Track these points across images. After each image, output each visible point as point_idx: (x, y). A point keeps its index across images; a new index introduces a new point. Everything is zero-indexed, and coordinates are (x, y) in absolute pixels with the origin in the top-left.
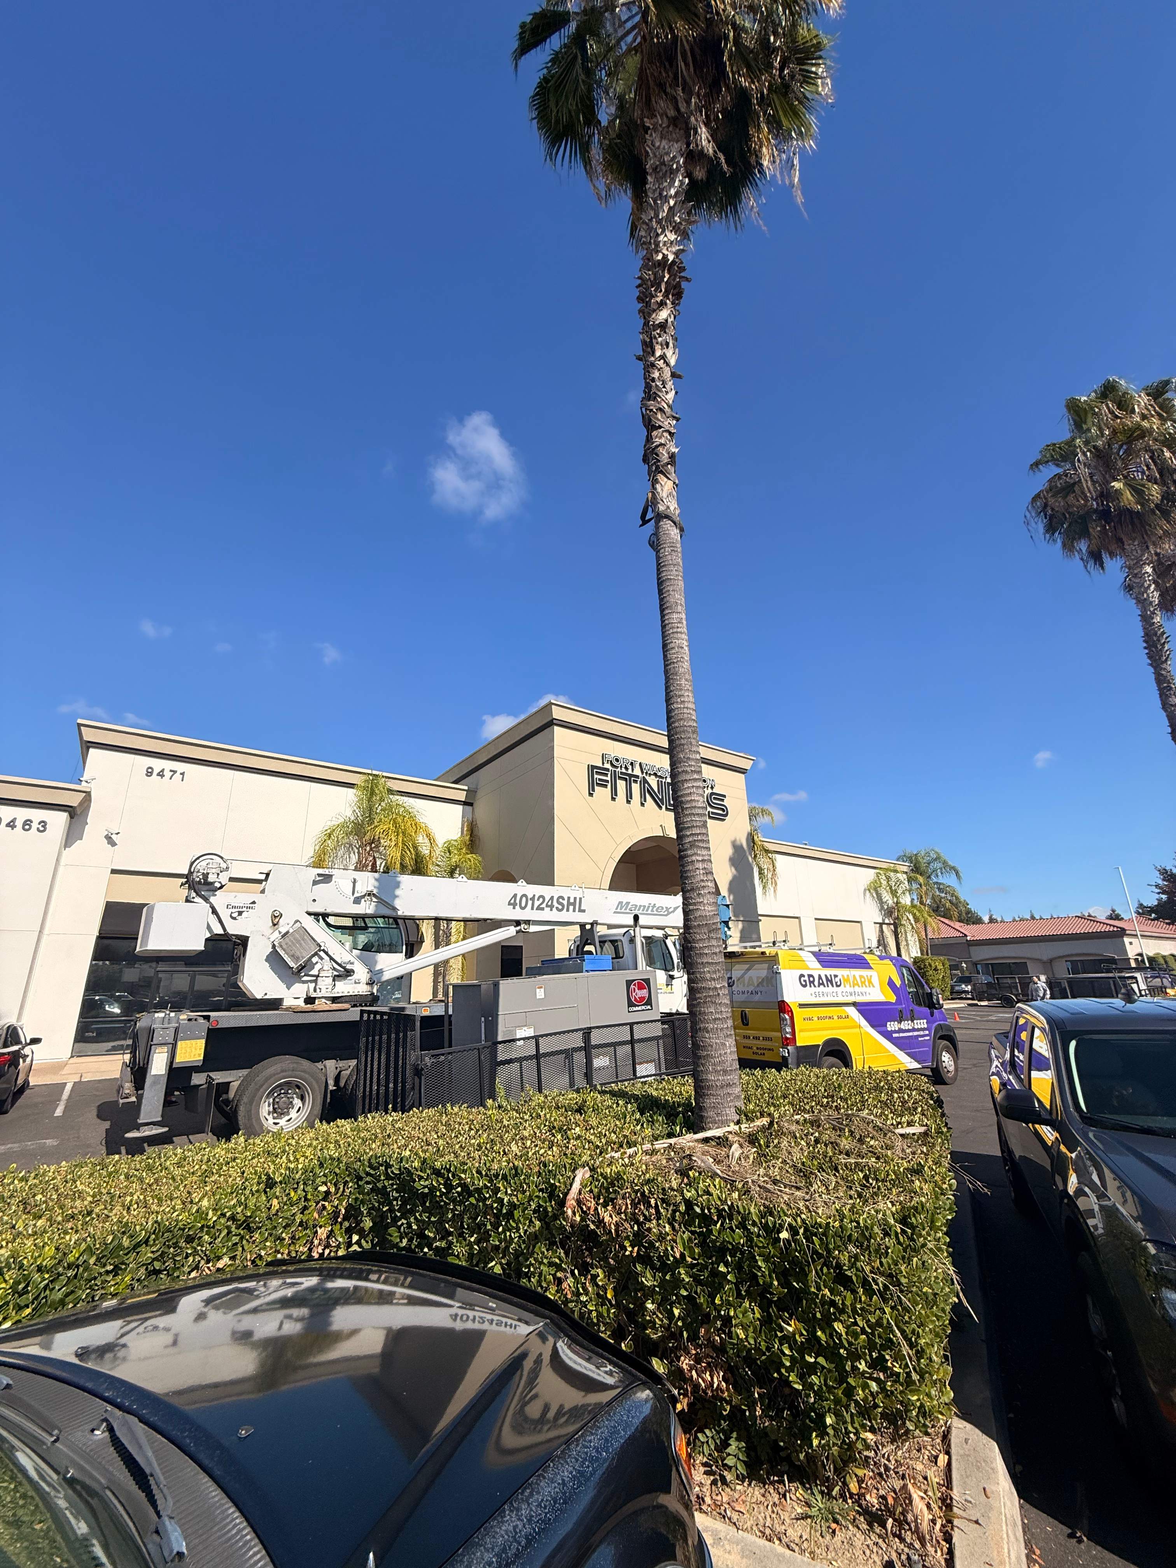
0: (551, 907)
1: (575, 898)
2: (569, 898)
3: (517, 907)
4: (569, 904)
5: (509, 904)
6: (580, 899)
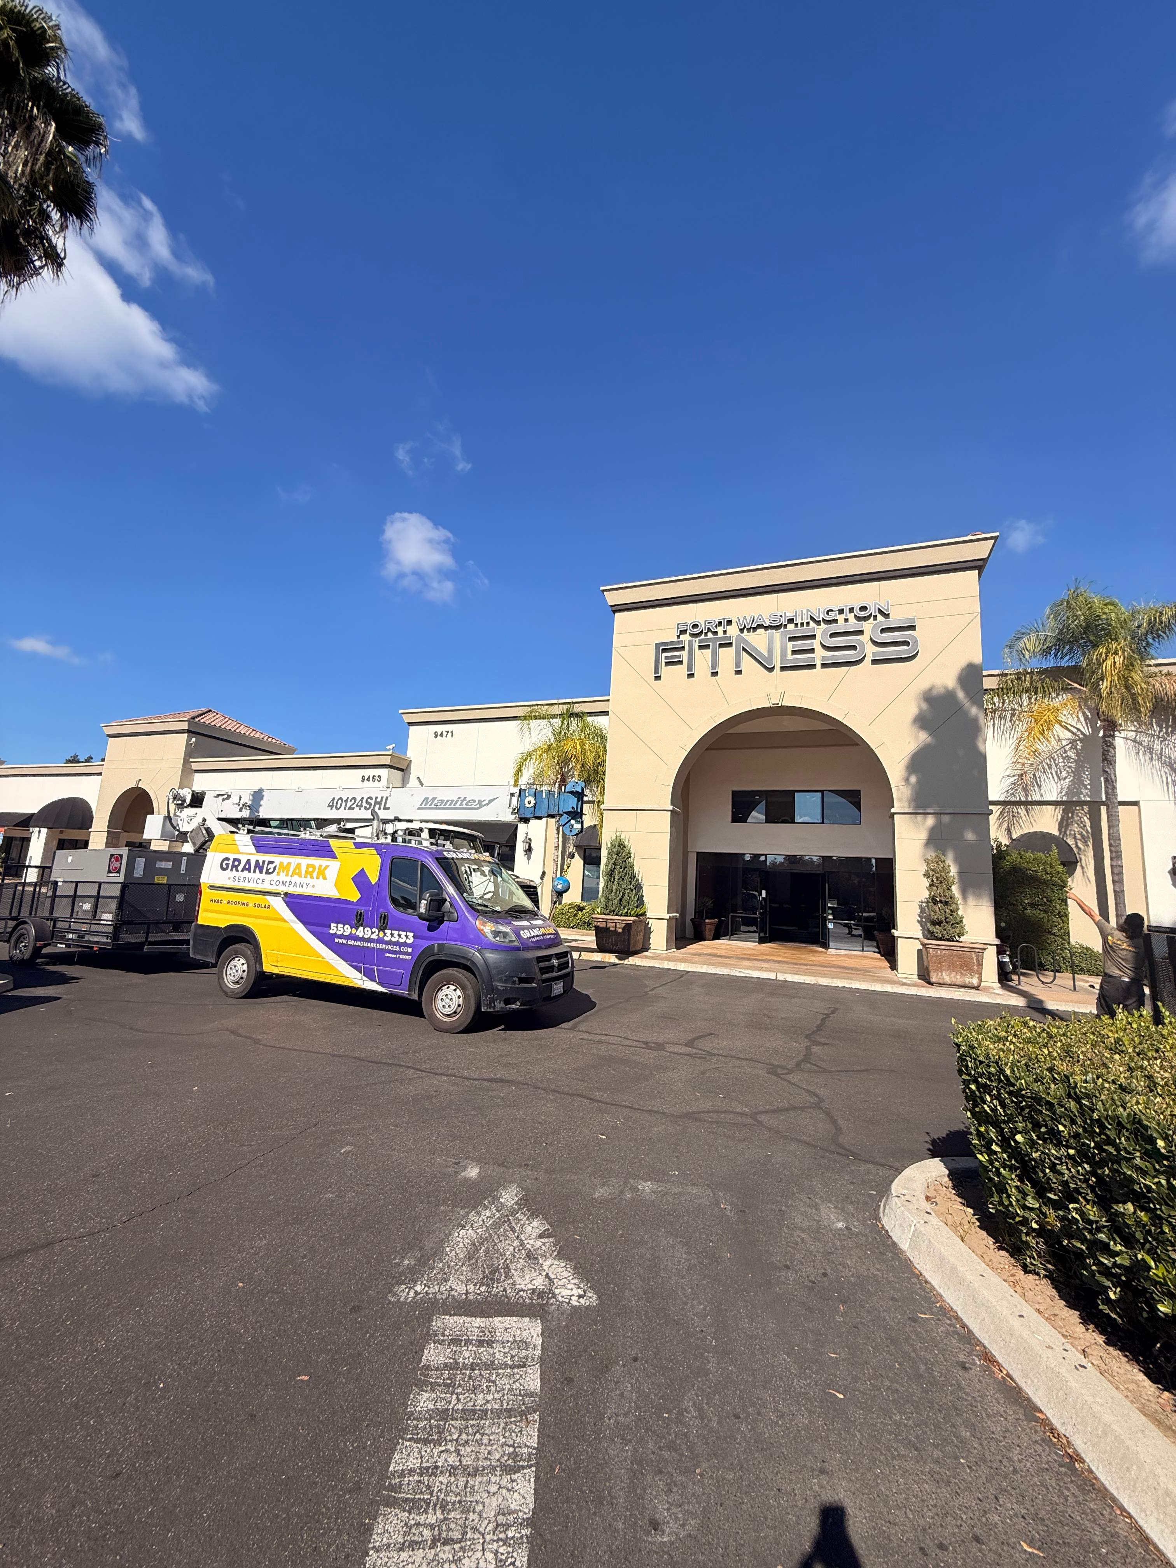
0: (360, 807)
1: (382, 798)
2: (376, 798)
3: (334, 808)
4: (376, 803)
5: (329, 806)
6: (387, 798)
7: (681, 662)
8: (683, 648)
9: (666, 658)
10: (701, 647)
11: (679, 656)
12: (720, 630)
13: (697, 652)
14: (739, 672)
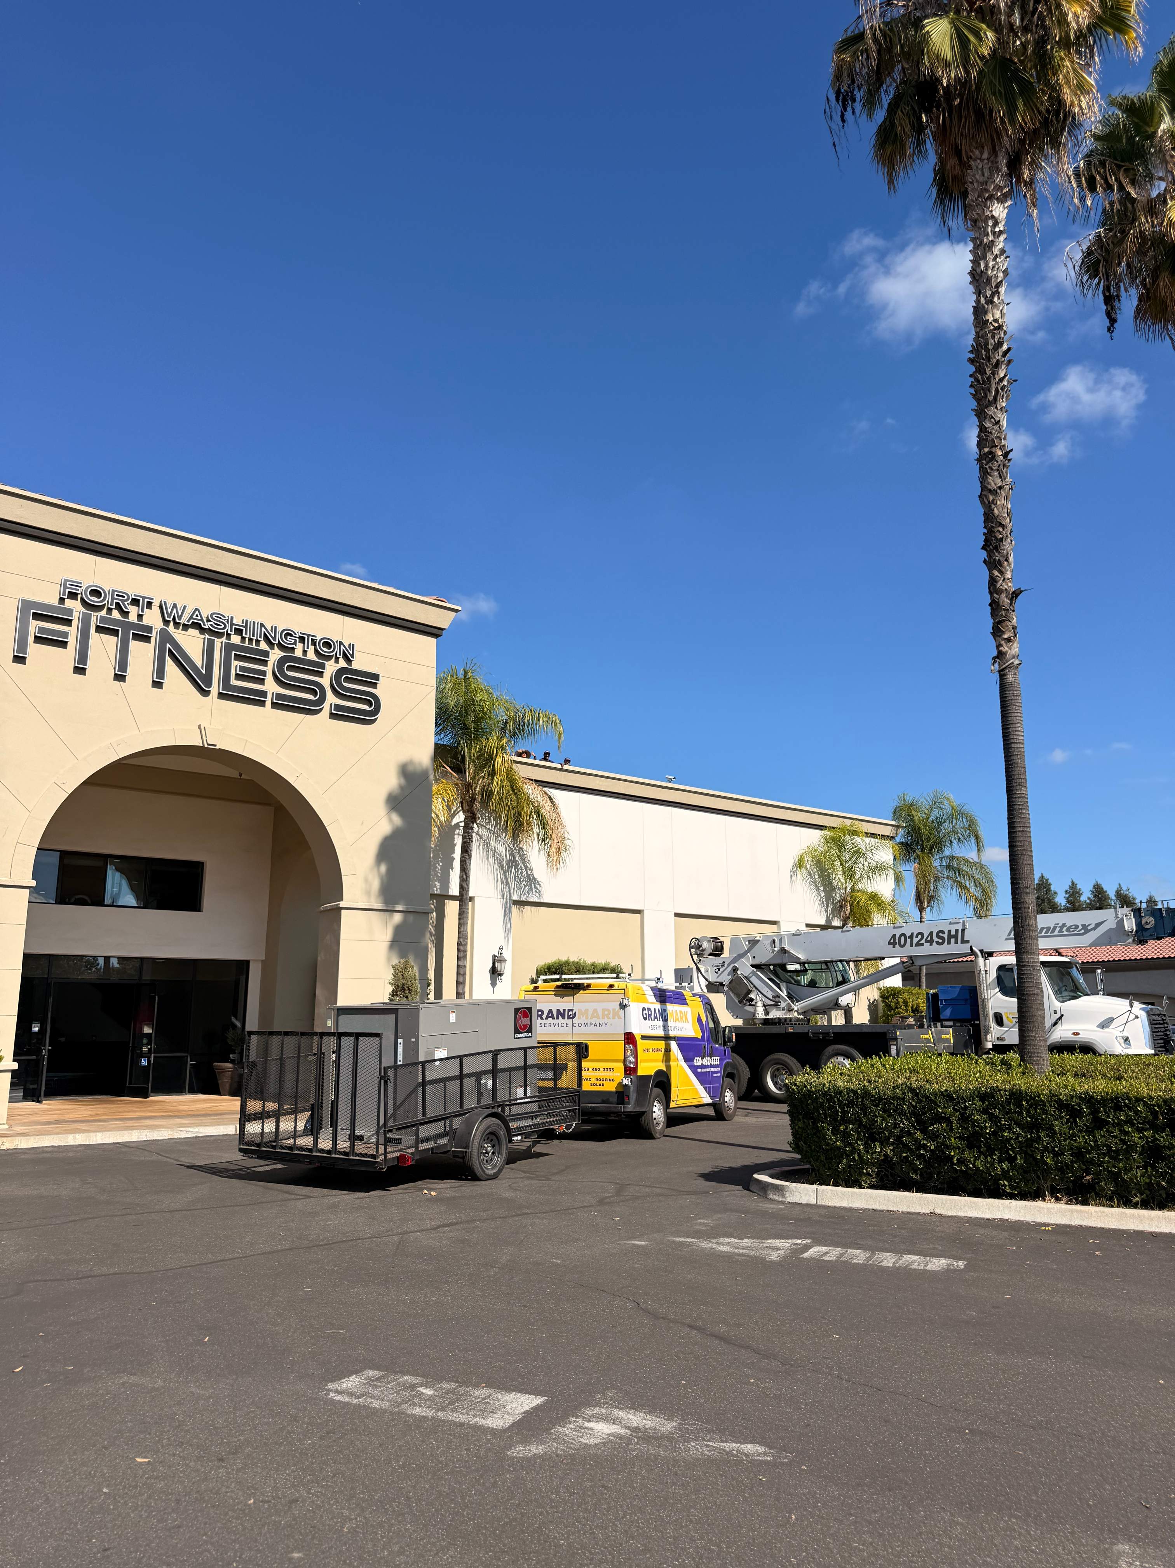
7: (63, 644)
8: (68, 622)
9: (41, 630)
10: (99, 629)
11: (66, 635)
12: (133, 611)
13: (95, 637)
14: (157, 685)
